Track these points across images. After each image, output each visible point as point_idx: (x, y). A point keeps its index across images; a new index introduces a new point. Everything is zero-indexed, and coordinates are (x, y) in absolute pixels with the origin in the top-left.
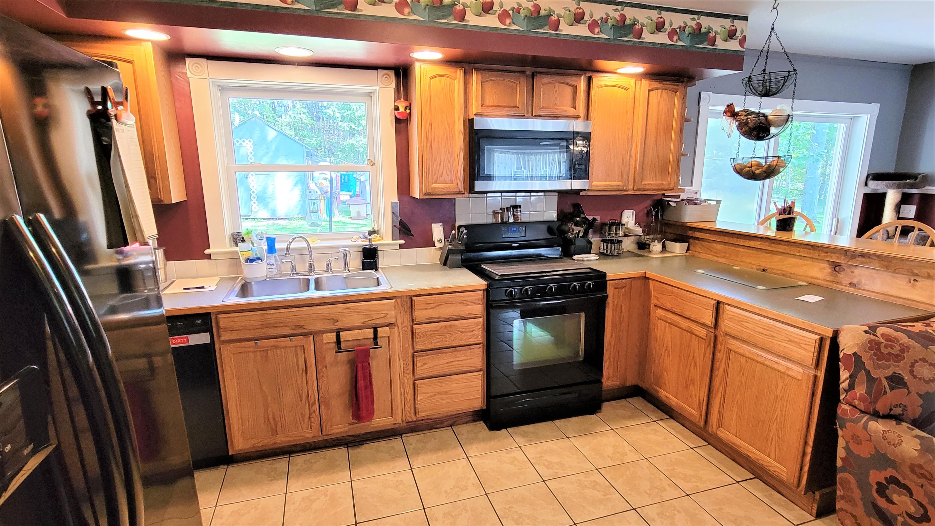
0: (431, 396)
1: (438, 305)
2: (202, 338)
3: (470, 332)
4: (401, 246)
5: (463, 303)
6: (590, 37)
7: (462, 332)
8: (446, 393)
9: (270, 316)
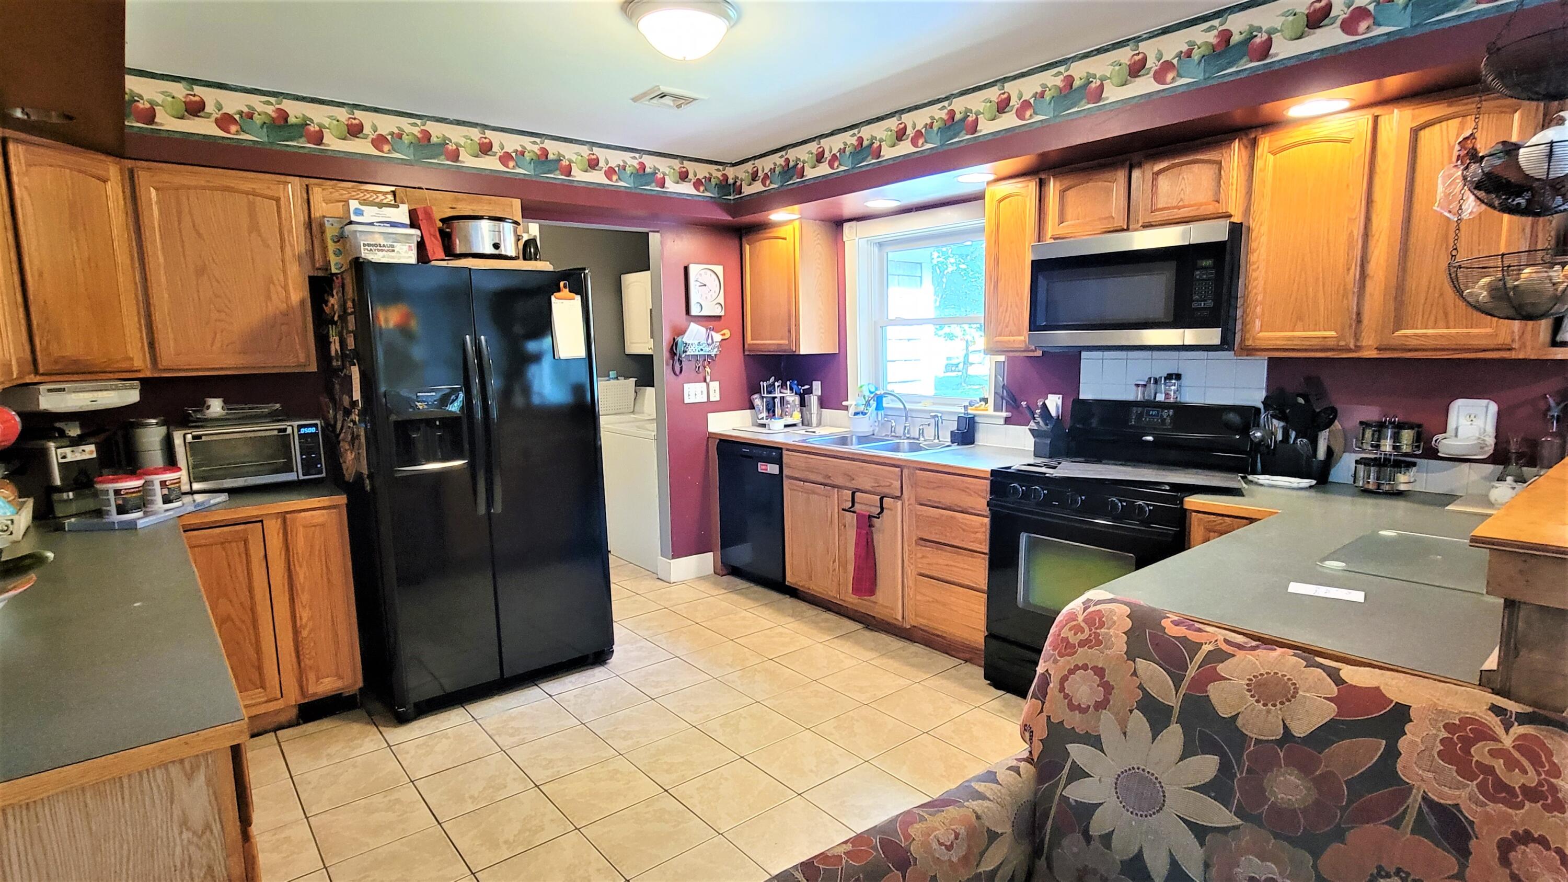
0: (929, 602)
1: (939, 487)
2: (773, 469)
3: (973, 533)
4: (1007, 421)
5: (966, 491)
6: (1159, 91)
7: (964, 530)
8: (944, 605)
9: (810, 460)
